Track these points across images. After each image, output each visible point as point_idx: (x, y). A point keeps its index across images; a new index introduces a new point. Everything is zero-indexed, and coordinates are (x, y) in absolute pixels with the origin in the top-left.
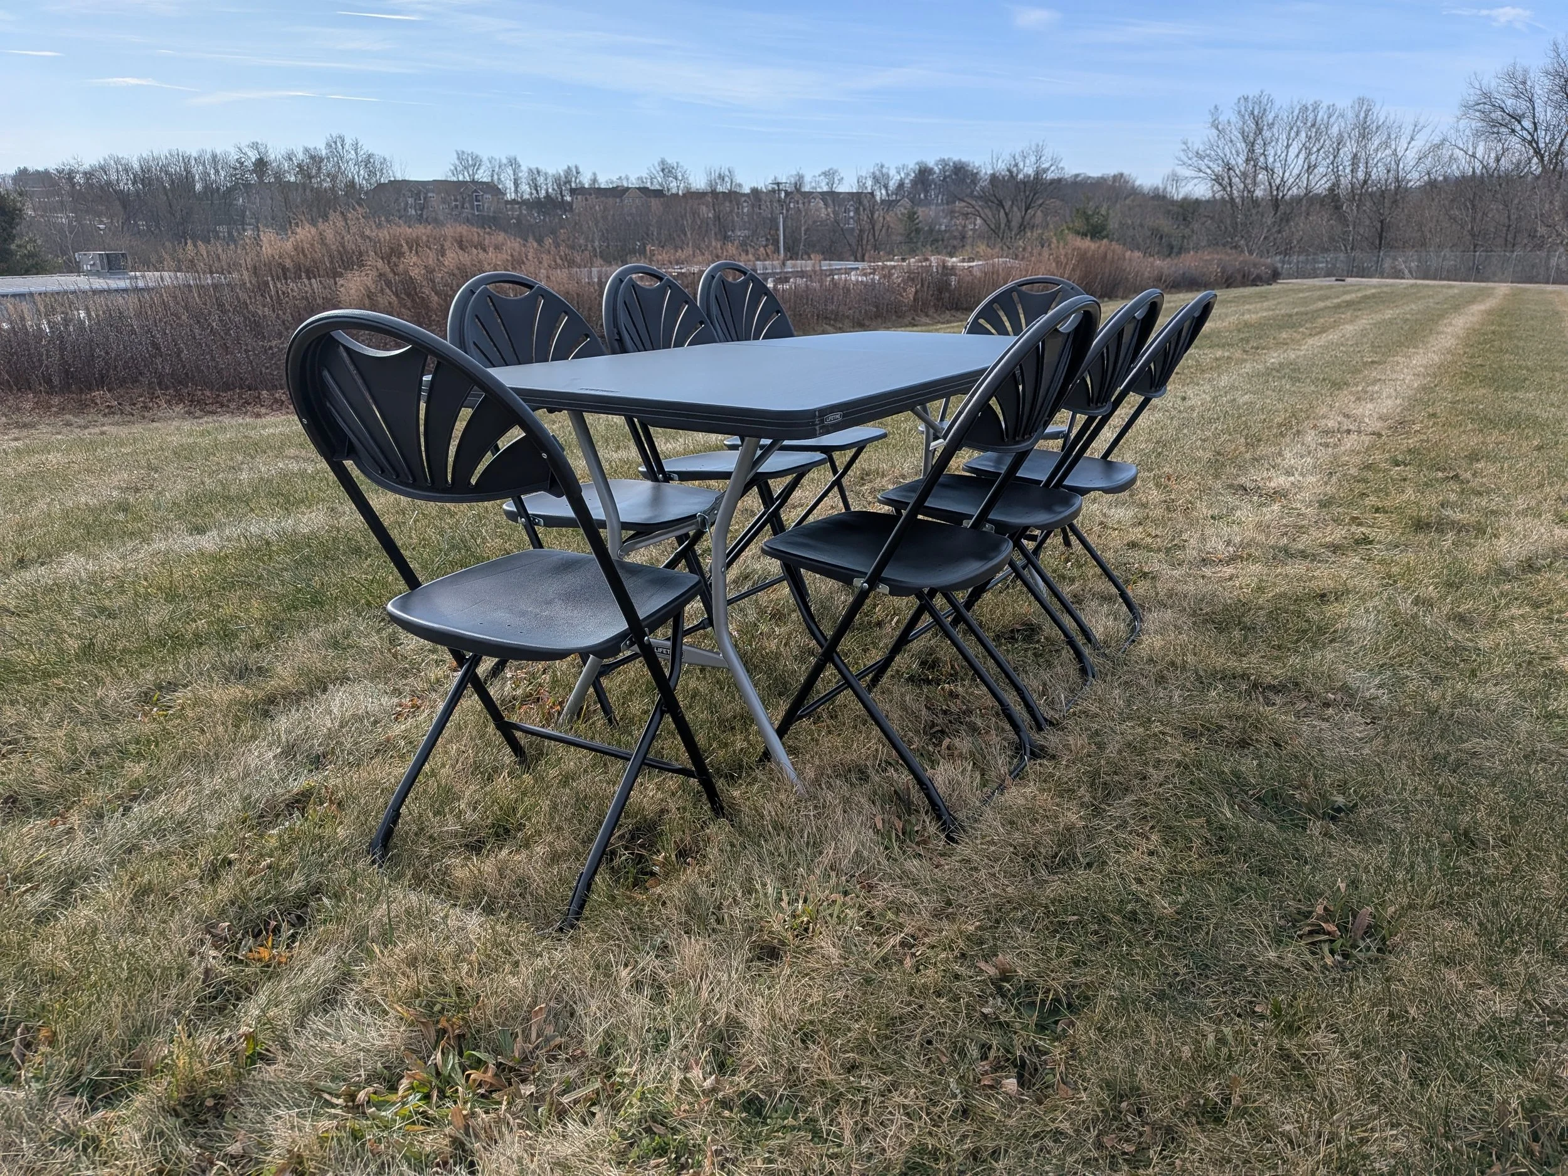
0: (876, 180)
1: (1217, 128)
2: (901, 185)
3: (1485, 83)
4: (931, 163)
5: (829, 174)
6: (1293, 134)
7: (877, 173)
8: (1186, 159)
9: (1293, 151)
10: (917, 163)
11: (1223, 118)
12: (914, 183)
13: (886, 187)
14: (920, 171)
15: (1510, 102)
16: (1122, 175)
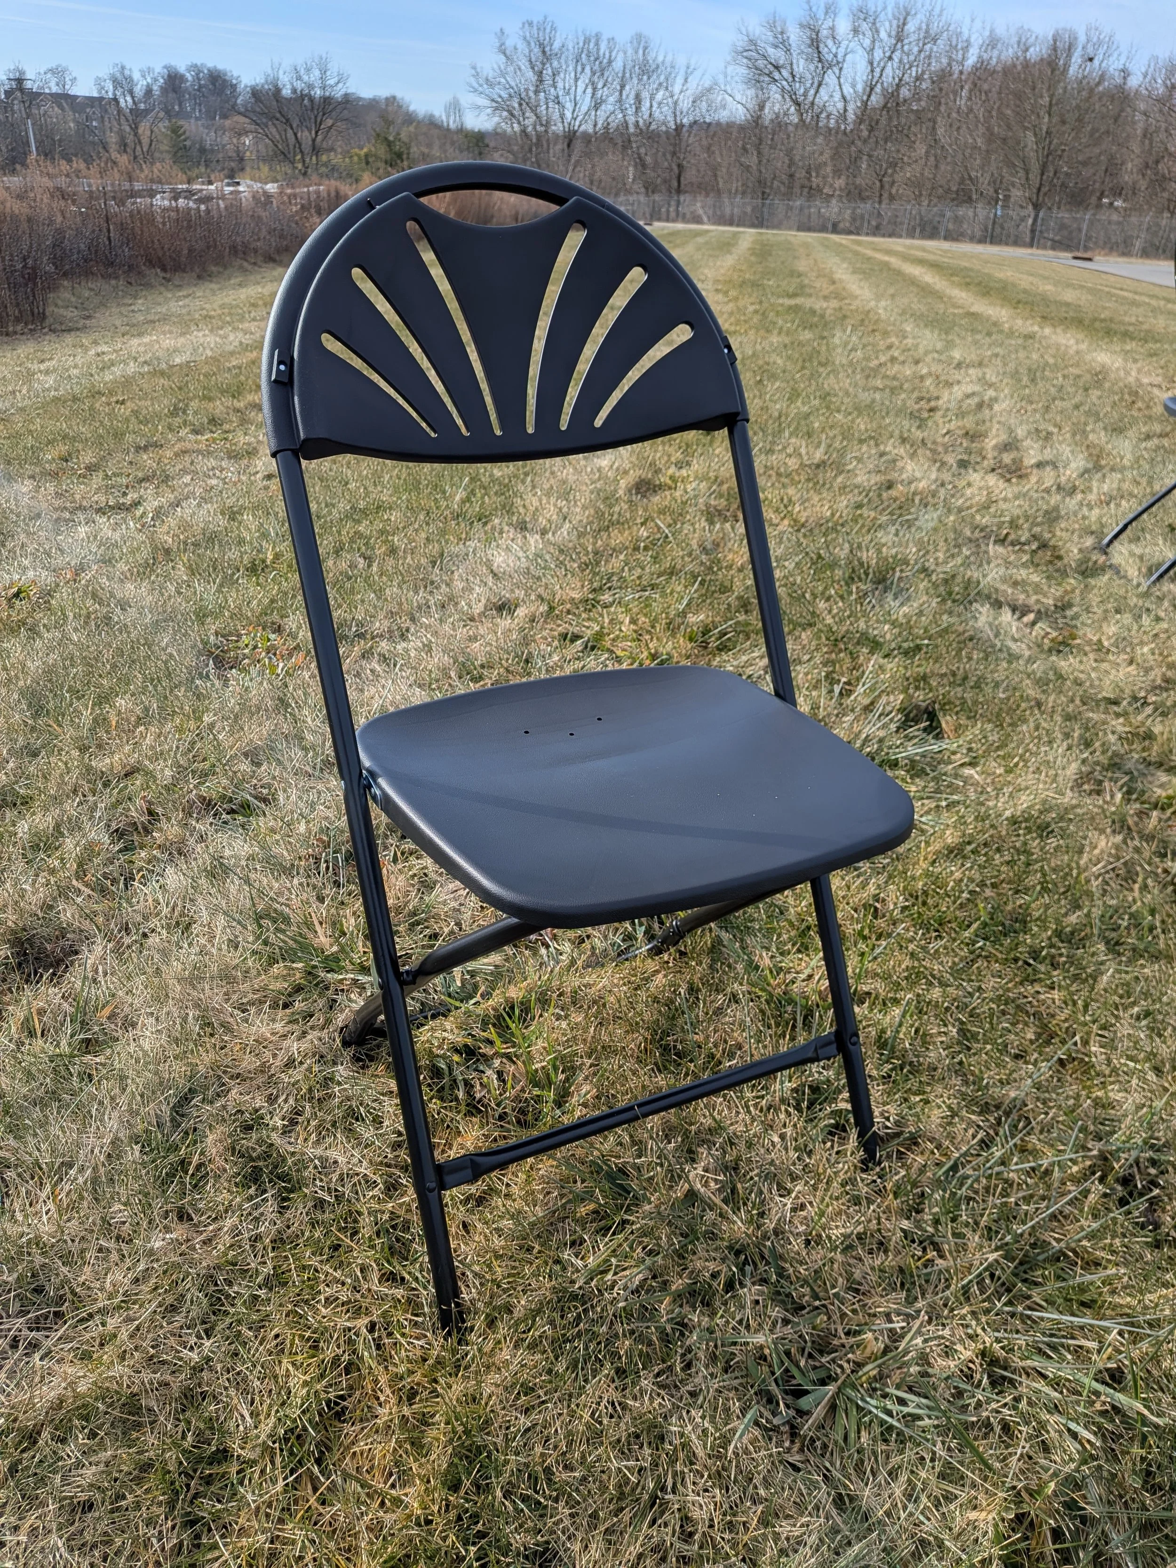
0: (116, 82)
1: (504, 53)
2: (149, 92)
3: (750, 29)
4: (182, 68)
5: (58, 72)
6: (579, 69)
7: (118, 75)
8: (476, 85)
9: (581, 85)
10: (165, 67)
11: (509, 43)
12: (164, 90)
13: (131, 92)
14: (169, 76)
15: (771, 51)
16: (394, 98)
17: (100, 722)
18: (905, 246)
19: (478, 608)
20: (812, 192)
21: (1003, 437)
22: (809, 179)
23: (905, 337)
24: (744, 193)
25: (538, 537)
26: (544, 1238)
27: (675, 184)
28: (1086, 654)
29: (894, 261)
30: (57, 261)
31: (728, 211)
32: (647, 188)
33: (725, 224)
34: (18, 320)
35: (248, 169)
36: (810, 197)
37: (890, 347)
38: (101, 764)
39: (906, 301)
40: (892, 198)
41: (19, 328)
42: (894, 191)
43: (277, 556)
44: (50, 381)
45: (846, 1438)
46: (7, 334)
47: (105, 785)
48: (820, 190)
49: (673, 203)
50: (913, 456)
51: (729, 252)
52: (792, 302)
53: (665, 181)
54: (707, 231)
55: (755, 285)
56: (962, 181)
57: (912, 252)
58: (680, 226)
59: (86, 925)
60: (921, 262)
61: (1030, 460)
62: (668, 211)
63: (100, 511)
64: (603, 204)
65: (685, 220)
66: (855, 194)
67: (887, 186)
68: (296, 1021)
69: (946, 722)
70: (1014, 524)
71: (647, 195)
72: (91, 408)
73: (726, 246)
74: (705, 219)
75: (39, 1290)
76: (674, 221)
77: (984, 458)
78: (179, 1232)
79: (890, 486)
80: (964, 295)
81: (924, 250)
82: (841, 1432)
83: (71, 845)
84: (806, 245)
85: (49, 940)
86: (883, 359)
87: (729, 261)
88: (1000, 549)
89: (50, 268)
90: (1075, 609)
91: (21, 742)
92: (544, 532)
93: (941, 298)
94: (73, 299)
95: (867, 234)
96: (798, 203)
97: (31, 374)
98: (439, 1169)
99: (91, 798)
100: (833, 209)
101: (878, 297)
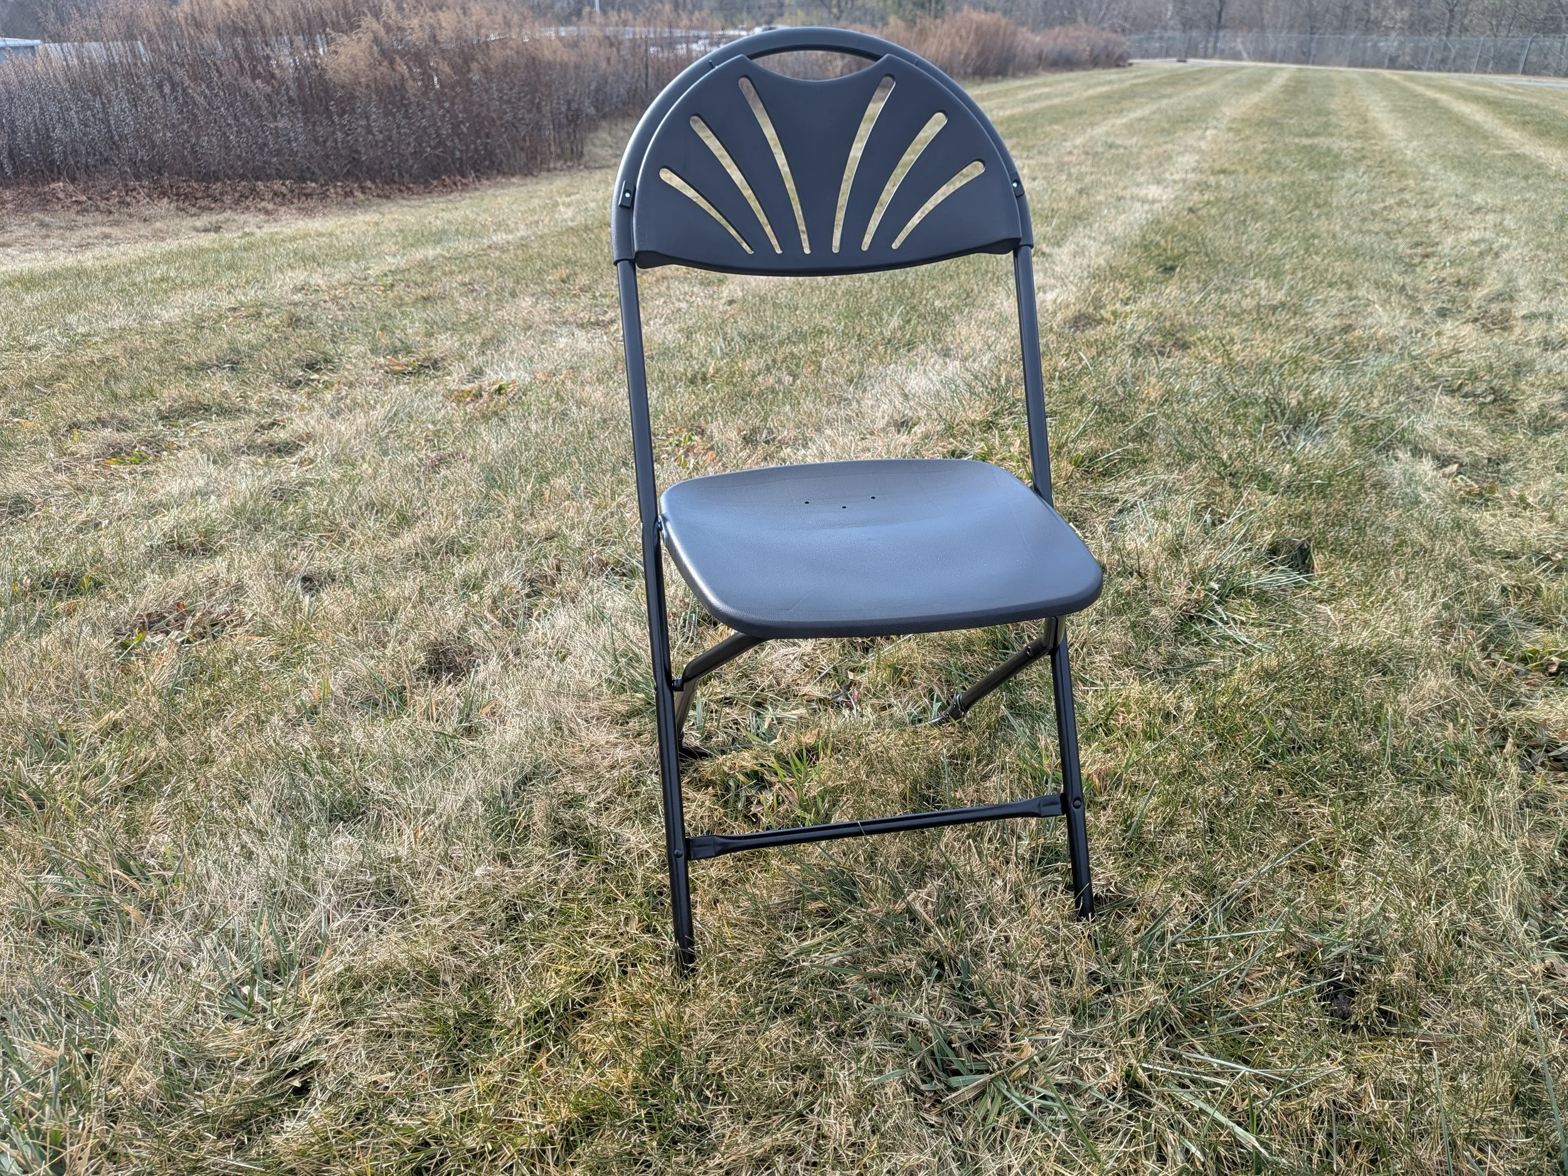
17: (538, 495)
18: (1468, 82)
19: (881, 424)
20: (1369, 25)
21: (1499, 286)
22: (1367, 11)
23: (1424, 179)
24: (1291, 27)
25: (957, 363)
26: (773, 919)
27: (1215, 19)
28: (1501, 508)
29: (1444, 98)
30: (598, 104)
31: (1271, 46)
32: (1184, 25)
33: (1266, 60)
34: (559, 157)
35: (786, 15)
36: (1367, 30)
37: (1402, 190)
38: (530, 528)
39: (1443, 141)
40: (1464, 29)
41: (559, 165)
42: (1466, 21)
43: (717, 371)
44: (569, 213)
45: (985, 1119)
46: (549, 170)
47: (530, 544)
48: (1377, 23)
49: (1212, 40)
50: (1386, 302)
51: (1259, 90)
52: (1306, 141)
53: (1205, 17)
54: (1243, 68)
55: (1273, 123)
56: (1551, 8)
57: (1475, 88)
58: (1216, 63)
59: (489, 646)
60: (1477, 99)
61: (1520, 310)
62: (1206, 47)
63: (581, 326)
64: (911, 58)
65: (1223, 55)
66: (1418, 25)
67: (1458, 17)
68: (627, 736)
69: (1318, 559)
70: (1473, 376)
71: (1184, 31)
72: (598, 237)
73: (1256, 83)
74: (1245, 55)
75: (390, 893)
76: (1211, 57)
77: (1469, 307)
78: (498, 868)
79: (1347, 329)
80: (1516, 135)
81: (1490, 86)
82: (983, 1112)
83: (491, 588)
84: (1349, 82)
85: (459, 655)
86: (1390, 201)
87: (1255, 98)
88: (1447, 399)
89: (592, 111)
90: (1511, 464)
91: (473, 504)
92: (965, 359)
93: (1486, 138)
94: (609, 139)
95: (1429, 69)
96: (1352, 37)
97: (556, 205)
98: (688, 843)
99: (515, 553)
100: (1390, 44)
101: (1410, 138)
